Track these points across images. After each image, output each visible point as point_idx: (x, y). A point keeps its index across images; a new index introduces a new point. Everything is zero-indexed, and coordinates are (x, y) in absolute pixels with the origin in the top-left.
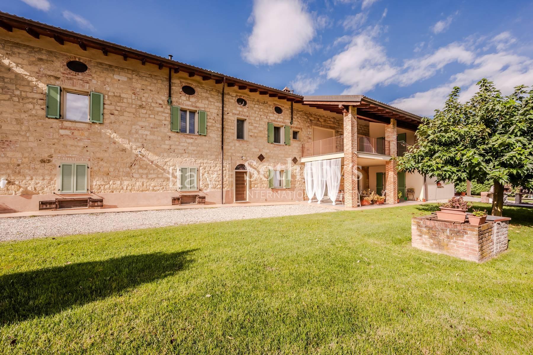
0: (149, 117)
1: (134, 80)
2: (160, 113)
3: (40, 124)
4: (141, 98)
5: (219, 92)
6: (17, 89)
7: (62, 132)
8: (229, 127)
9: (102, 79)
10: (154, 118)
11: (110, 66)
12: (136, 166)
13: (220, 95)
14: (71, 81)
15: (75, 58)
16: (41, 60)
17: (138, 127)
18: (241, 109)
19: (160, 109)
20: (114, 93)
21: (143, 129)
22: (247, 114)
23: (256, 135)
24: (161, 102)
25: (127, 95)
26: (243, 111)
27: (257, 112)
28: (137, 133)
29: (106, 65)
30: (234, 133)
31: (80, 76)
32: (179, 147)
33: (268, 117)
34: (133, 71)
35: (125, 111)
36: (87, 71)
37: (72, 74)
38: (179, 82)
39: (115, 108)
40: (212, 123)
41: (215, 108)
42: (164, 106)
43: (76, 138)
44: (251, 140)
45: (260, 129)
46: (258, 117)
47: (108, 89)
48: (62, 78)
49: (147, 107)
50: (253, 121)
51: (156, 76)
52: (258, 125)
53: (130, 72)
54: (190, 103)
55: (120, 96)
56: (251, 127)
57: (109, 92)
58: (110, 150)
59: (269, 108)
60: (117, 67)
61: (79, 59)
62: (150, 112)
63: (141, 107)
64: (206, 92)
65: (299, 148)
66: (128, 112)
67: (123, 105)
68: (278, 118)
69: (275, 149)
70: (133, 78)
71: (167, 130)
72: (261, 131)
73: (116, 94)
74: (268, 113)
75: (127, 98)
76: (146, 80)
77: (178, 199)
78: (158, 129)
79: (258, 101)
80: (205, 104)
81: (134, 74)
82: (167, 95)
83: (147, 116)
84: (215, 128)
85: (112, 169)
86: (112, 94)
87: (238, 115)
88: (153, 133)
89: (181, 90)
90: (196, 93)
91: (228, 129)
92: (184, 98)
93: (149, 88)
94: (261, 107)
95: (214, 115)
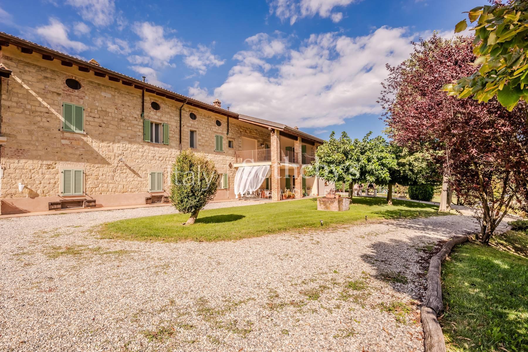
0: (128, 129)
1: (116, 97)
2: (135, 126)
3: (46, 135)
4: (121, 112)
5: (177, 108)
6: (28, 103)
7: (64, 142)
9: (93, 96)
10: (131, 130)
11: (99, 84)
12: (119, 171)
13: (178, 111)
14: (69, 97)
15: (72, 76)
16: (46, 78)
17: (120, 138)
18: (192, 122)
19: (136, 122)
20: (102, 108)
21: (123, 139)
22: (197, 126)
23: (203, 144)
24: (136, 116)
25: (111, 110)
26: (194, 124)
27: (204, 125)
28: (119, 142)
29: (96, 83)
30: (188, 143)
31: (76, 92)
32: (150, 155)
33: (212, 129)
34: (115, 89)
35: (110, 124)
36: (81, 89)
37: (70, 91)
38: (149, 99)
39: (103, 121)
40: (172, 134)
41: (174, 121)
42: (138, 120)
43: (74, 147)
44: (200, 148)
45: (206, 139)
46: (204, 129)
47: (97, 104)
48: (62, 94)
49: (127, 121)
50: (201, 133)
51: (132, 93)
52: (204, 136)
53: (113, 90)
54: (156, 117)
55: (106, 111)
56: (200, 138)
57: (98, 107)
58: (100, 158)
59: (212, 122)
60: (103, 85)
61: (75, 77)
62: (128, 125)
63: (122, 120)
64: (168, 108)
65: (233, 155)
66: (112, 125)
67: (109, 118)
68: (218, 130)
69: (216, 155)
70: (115, 95)
71: (141, 140)
72: (206, 141)
73: (103, 109)
74: (211, 125)
75: (111, 113)
76: (125, 97)
77: (150, 199)
78: (134, 140)
79: (205, 116)
80: (167, 118)
81: (116, 92)
82: (141, 110)
83: (126, 128)
84: (175, 138)
85: (100, 174)
86: (100, 109)
87: (191, 127)
88: (130, 143)
89: (151, 106)
90: (161, 109)
91: (184, 139)
92: (152, 113)
93: (128, 104)
94: (207, 120)
95: (174, 127)
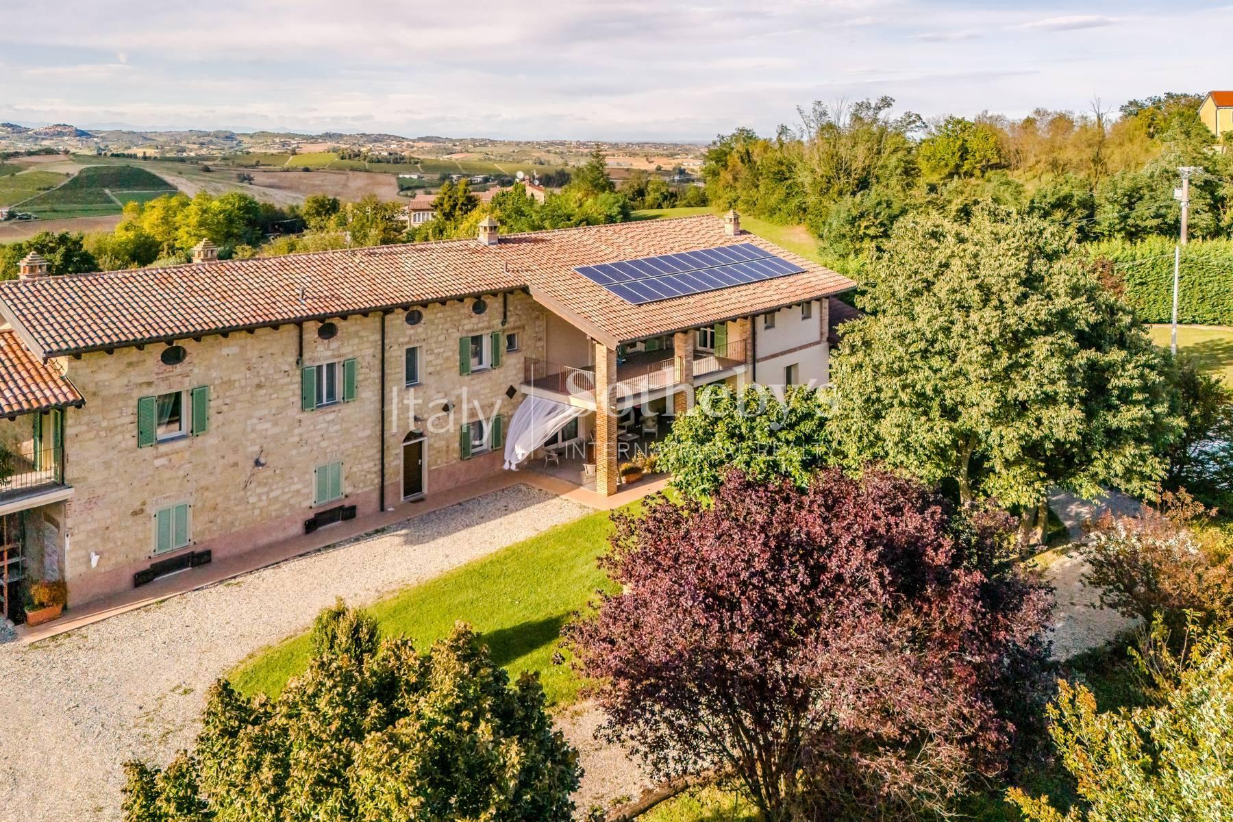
0: (270, 399)
1: (249, 347)
2: (285, 387)
3: (131, 460)
4: (258, 372)
5: (375, 315)
6: (104, 418)
7: (158, 462)
8: (393, 371)
9: (207, 363)
10: (278, 398)
11: (217, 337)
12: (253, 485)
13: (378, 320)
14: (167, 382)
16: (130, 364)
17: (255, 421)
18: (412, 332)
19: (287, 380)
20: (222, 378)
21: (262, 421)
22: (423, 336)
23: (438, 368)
24: (286, 368)
25: (239, 375)
26: (416, 333)
27: (440, 327)
28: (253, 430)
30: (401, 379)
31: (179, 368)
32: (314, 434)
33: (460, 328)
35: (237, 402)
36: (186, 358)
37: (166, 370)
38: (314, 324)
39: (224, 401)
40: (365, 374)
41: (370, 345)
42: (291, 373)
43: (174, 467)
44: (431, 381)
45: (445, 355)
46: (442, 333)
47: (214, 375)
48: (156, 382)
49: (268, 384)
50: (433, 346)
52: (442, 350)
53: (243, 335)
54: (329, 353)
55: (230, 380)
56: (429, 358)
57: (215, 380)
58: (218, 470)
59: (462, 311)
62: (271, 391)
63: (259, 386)
64: (356, 324)
65: (518, 366)
66: (241, 402)
67: (235, 392)
68: (479, 322)
69: (473, 382)
70: (247, 345)
71: (296, 410)
72: (447, 359)
73: (224, 379)
74: (460, 320)
75: (239, 380)
76: (265, 340)
77: (314, 521)
78: (283, 414)
79: (443, 304)
80: (354, 346)
81: (248, 337)
82: (295, 352)
83: (268, 397)
84: (370, 380)
85: (219, 500)
86: (220, 381)
87: (407, 343)
88: (275, 424)
89: (317, 336)
90: (339, 334)
91: (391, 374)
92: (321, 348)
93: (270, 351)
94: (449, 313)
95: (368, 359)
